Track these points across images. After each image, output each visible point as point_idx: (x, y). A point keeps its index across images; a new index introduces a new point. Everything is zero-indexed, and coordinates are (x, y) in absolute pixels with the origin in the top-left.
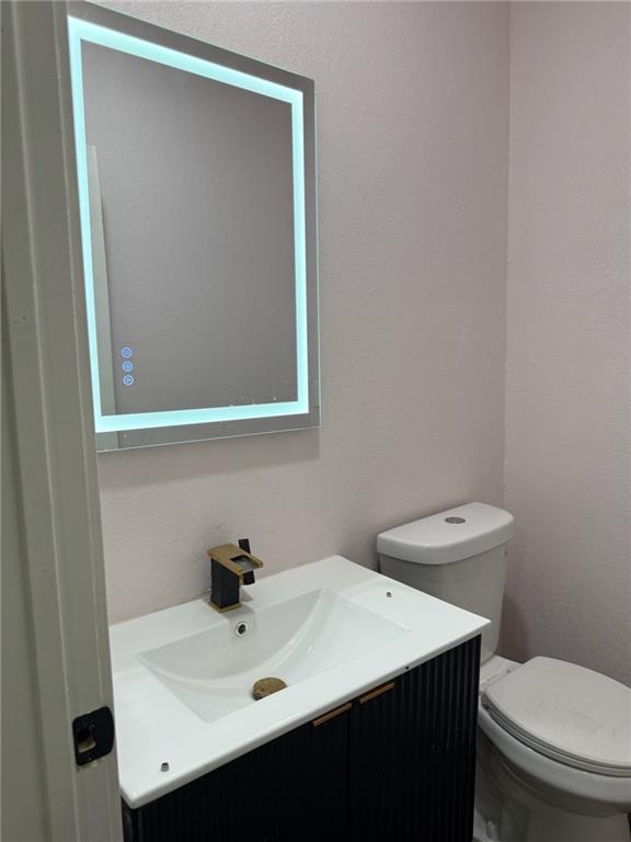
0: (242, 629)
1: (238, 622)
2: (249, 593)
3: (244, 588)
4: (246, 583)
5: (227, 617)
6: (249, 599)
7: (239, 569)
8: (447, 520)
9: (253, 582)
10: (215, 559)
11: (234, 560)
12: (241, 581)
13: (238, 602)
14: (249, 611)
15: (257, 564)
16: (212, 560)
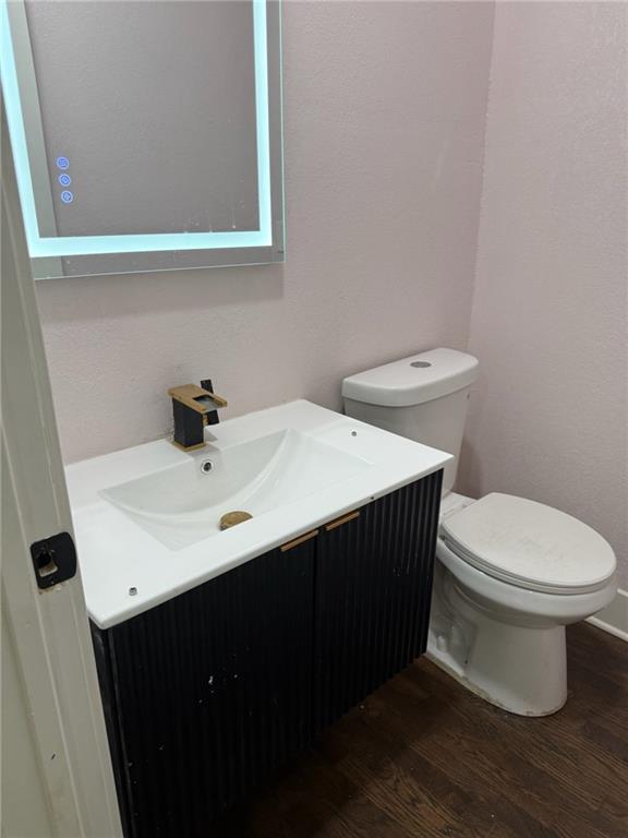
0: (207, 467)
1: (203, 459)
2: (213, 434)
3: (208, 429)
4: (210, 423)
5: (192, 455)
6: (214, 439)
7: (203, 408)
8: (413, 365)
9: (217, 422)
10: (177, 398)
11: (197, 399)
12: (205, 421)
13: (202, 441)
14: (214, 449)
15: (221, 404)
16: (174, 400)
